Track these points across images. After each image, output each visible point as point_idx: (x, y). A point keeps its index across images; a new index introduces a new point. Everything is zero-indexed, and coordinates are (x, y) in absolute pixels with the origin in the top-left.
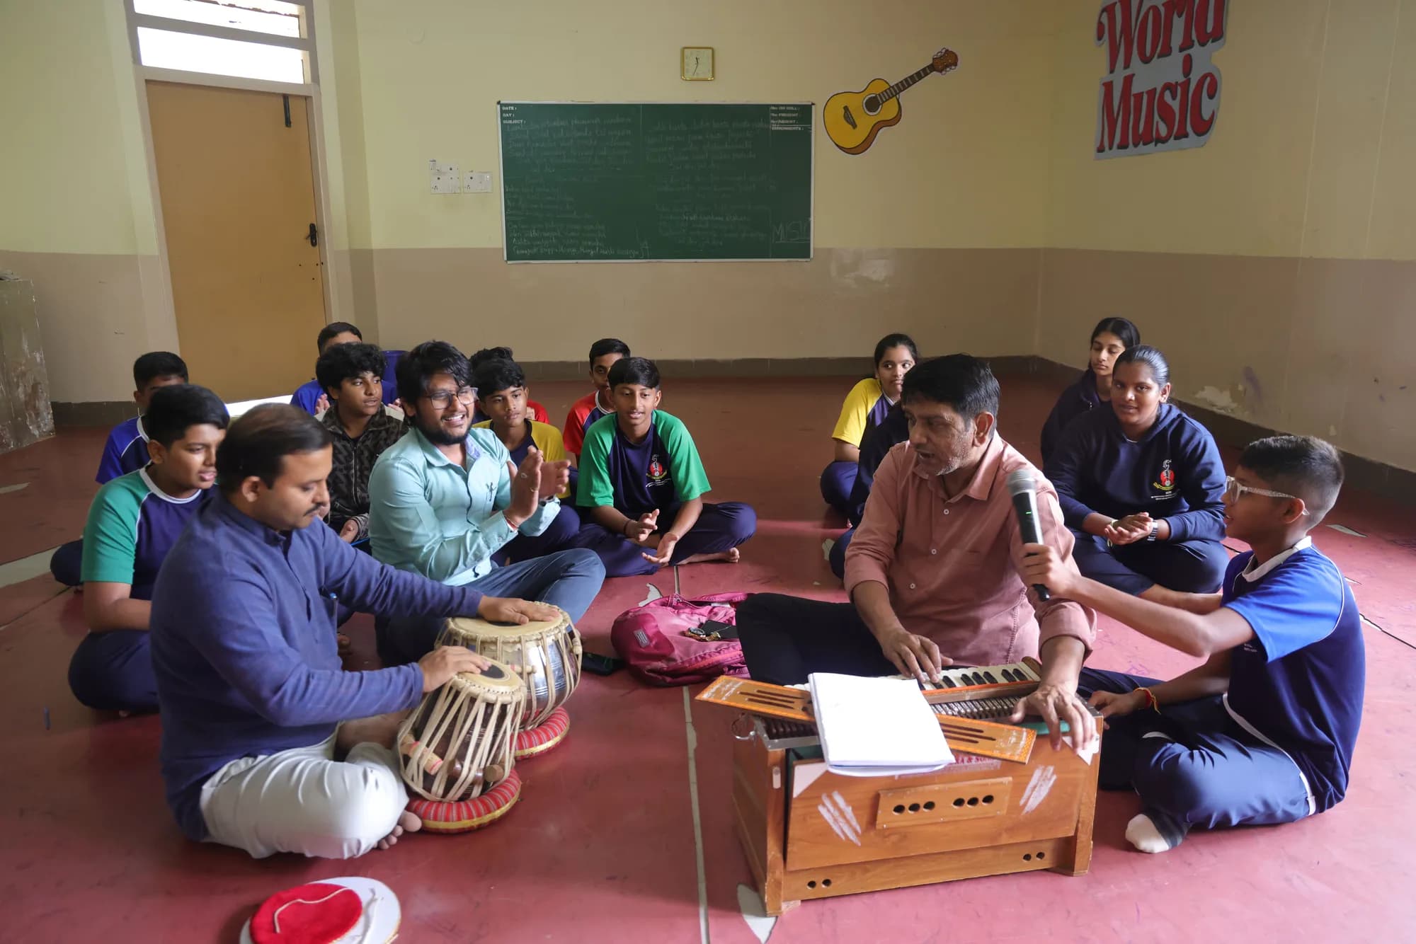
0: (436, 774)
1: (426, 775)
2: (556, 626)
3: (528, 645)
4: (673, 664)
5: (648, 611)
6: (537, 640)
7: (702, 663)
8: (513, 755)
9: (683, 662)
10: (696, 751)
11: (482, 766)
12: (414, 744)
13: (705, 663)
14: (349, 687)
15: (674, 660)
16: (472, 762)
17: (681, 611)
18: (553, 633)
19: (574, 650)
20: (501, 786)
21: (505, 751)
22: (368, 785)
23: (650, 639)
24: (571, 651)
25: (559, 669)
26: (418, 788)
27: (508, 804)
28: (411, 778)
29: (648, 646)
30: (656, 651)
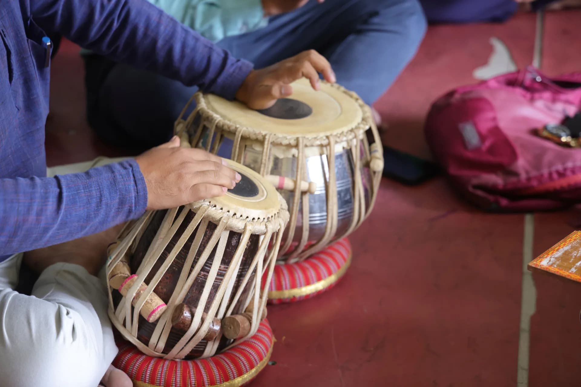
0: (157, 321)
1: (142, 321)
2: (350, 128)
3: (308, 151)
4: (513, 179)
5: (486, 94)
6: (322, 146)
7: (560, 183)
8: (265, 298)
9: (529, 179)
10: (533, 320)
11: (221, 316)
12: (128, 278)
13: (563, 183)
14: (40, 213)
15: (516, 174)
16: (207, 309)
17: (537, 95)
18: (345, 139)
19: (372, 165)
20: (246, 343)
21: (253, 299)
22: (62, 333)
23: (483, 138)
24: (367, 165)
25: (347, 190)
26: (132, 336)
27: (254, 370)
28: (122, 322)
29: (477, 150)
30: (491, 159)
